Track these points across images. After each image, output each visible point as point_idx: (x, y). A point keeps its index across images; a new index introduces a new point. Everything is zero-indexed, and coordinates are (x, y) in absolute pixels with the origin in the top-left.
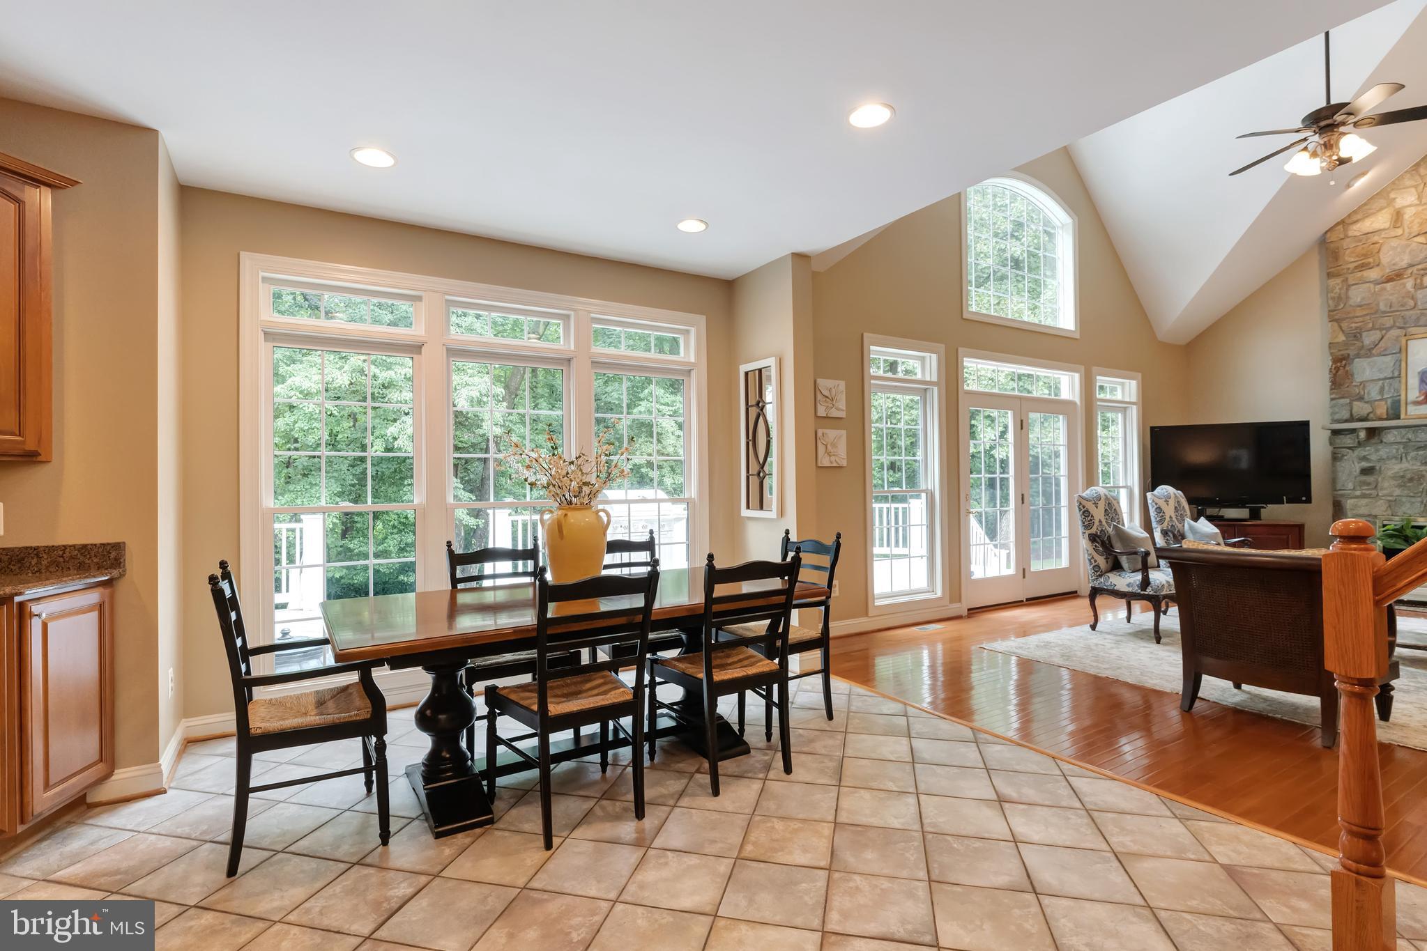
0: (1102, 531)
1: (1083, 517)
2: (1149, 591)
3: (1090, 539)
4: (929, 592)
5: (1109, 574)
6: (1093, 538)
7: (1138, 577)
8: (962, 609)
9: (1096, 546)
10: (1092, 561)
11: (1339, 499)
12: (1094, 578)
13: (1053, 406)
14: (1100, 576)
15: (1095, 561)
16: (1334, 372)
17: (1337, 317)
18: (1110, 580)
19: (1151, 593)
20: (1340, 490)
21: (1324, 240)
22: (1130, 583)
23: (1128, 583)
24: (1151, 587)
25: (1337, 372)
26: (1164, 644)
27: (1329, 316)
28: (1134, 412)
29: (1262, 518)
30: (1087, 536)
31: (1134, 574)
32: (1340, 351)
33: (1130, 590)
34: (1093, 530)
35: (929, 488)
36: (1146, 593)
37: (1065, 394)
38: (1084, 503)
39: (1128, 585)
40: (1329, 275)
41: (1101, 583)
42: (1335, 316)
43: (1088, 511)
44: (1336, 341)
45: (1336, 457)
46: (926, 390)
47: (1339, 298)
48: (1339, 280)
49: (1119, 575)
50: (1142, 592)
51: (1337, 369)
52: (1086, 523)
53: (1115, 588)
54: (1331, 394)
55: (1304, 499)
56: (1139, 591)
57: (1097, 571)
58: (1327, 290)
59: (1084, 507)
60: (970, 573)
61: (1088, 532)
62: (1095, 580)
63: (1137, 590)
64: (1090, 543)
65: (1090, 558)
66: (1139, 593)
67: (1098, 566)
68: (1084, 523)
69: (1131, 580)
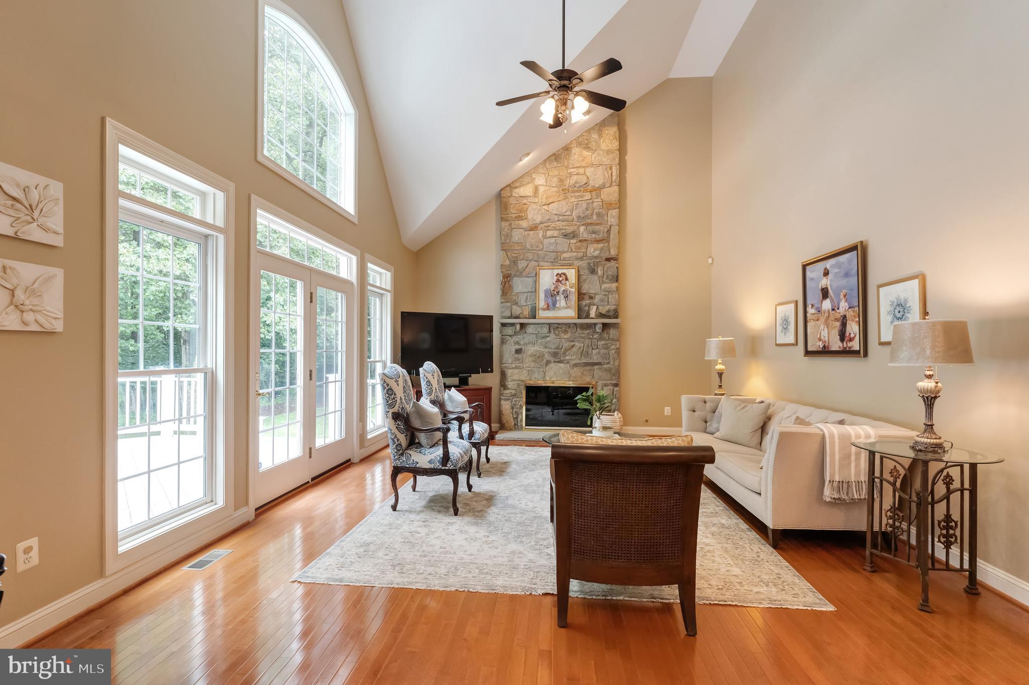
0: (403, 408)
1: (387, 395)
2: (450, 466)
3: (393, 418)
4: (206, 503)
5: (409, 451)
6: (396, 417)
7: (439, 452)
8: (247, 513)
9: (398, 424)
10: (396, 440)
11: (504, 370)
12: (396, 457)
13: (336, 283)
14: (402, 454)
15: (398, 440)
16: (503, 284)
17: (505, 248)
18: (412, 458)
19: (451, 468)
20: (506, 363)
21: (500, 194)
22: (432, 460)
23: (429, 459)
24: (452, 462)
25: (505, 285)
26: (462, 515)
27: (502, 246)
28: (388, 298)
29: (469, 384)
30: (390, 415)
31: (432, 450)
32: (506, 271)
33: (432, 466)
34: (396, 409)
35: (209, 366)
36: (447, 468)
37: (344, 274)
38: (388, 380)
39: (430, 462)
40: (502, 219)
41: (403, 462)
42: (505, 247)
43: (391, 389)
44: (505, 264)
45: (503, 342)
46: (207, 236)
47: (507, 235)
48: (507, 224)
49: (420, 452)
50: (443, 468)
51: (505, 283)
52: (390, 402)
53: (418, 466)
54: (501, 299)
55: (489, 370)
56: (440, 466)
57: (399, 450)
58: (501, 230)
59: (388, 385)
60: (258, 465)
61: (391, 411)
62: (397, 459)
63: (438, 465)
64: (393, 421)
65: (393, 437)
66: (441, 469)
67: (400, 445)
68: (388, 402)
69: (432, 457)
